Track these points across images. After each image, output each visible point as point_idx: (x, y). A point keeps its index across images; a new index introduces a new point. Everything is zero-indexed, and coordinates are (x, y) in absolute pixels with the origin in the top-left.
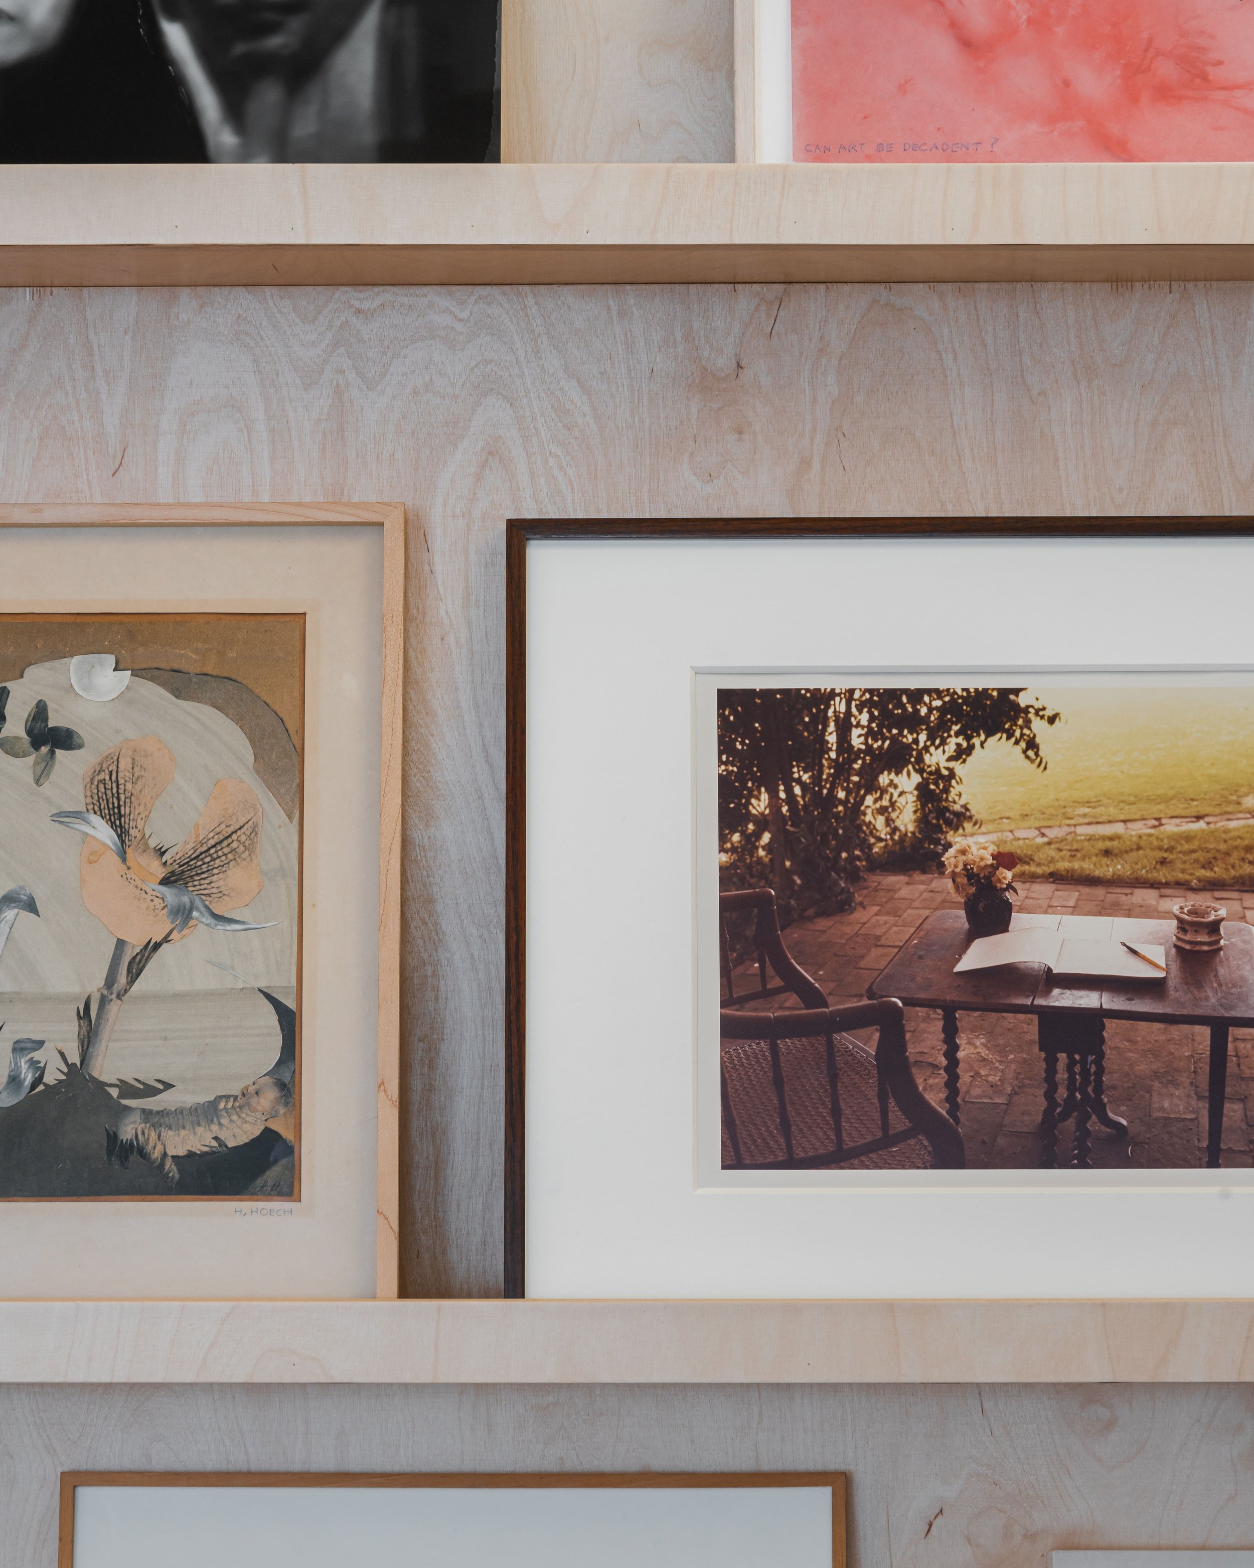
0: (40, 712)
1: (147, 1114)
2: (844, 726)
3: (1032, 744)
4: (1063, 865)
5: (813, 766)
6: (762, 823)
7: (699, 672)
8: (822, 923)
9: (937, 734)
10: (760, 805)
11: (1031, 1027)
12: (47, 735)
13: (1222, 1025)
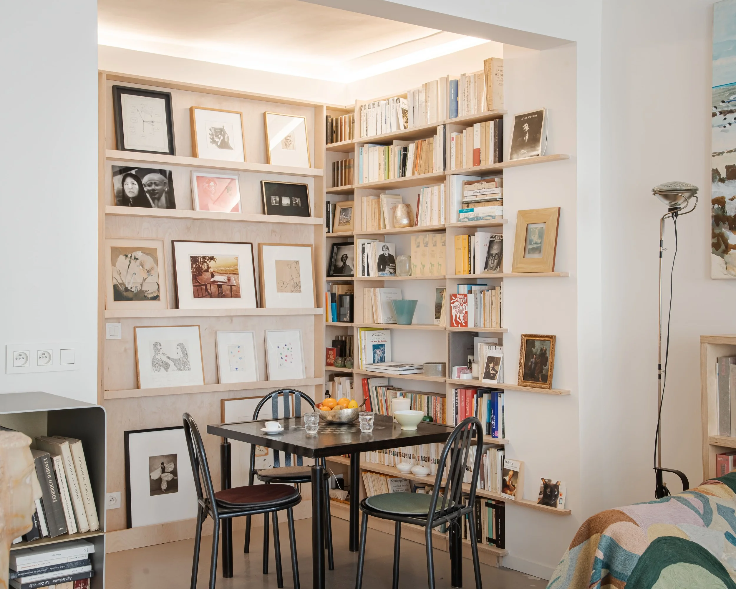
0: (135, 256)
1: (147, 293)
2: (200, 259)
3: (215, 261)
4: (218, 272)
5: (198, 263)
6: (195, 268)
7: (189, 254)
8: (200, 277)
9: (208, 260)
11: (217, 286)
12: (136, 259)
13: (231, 286)
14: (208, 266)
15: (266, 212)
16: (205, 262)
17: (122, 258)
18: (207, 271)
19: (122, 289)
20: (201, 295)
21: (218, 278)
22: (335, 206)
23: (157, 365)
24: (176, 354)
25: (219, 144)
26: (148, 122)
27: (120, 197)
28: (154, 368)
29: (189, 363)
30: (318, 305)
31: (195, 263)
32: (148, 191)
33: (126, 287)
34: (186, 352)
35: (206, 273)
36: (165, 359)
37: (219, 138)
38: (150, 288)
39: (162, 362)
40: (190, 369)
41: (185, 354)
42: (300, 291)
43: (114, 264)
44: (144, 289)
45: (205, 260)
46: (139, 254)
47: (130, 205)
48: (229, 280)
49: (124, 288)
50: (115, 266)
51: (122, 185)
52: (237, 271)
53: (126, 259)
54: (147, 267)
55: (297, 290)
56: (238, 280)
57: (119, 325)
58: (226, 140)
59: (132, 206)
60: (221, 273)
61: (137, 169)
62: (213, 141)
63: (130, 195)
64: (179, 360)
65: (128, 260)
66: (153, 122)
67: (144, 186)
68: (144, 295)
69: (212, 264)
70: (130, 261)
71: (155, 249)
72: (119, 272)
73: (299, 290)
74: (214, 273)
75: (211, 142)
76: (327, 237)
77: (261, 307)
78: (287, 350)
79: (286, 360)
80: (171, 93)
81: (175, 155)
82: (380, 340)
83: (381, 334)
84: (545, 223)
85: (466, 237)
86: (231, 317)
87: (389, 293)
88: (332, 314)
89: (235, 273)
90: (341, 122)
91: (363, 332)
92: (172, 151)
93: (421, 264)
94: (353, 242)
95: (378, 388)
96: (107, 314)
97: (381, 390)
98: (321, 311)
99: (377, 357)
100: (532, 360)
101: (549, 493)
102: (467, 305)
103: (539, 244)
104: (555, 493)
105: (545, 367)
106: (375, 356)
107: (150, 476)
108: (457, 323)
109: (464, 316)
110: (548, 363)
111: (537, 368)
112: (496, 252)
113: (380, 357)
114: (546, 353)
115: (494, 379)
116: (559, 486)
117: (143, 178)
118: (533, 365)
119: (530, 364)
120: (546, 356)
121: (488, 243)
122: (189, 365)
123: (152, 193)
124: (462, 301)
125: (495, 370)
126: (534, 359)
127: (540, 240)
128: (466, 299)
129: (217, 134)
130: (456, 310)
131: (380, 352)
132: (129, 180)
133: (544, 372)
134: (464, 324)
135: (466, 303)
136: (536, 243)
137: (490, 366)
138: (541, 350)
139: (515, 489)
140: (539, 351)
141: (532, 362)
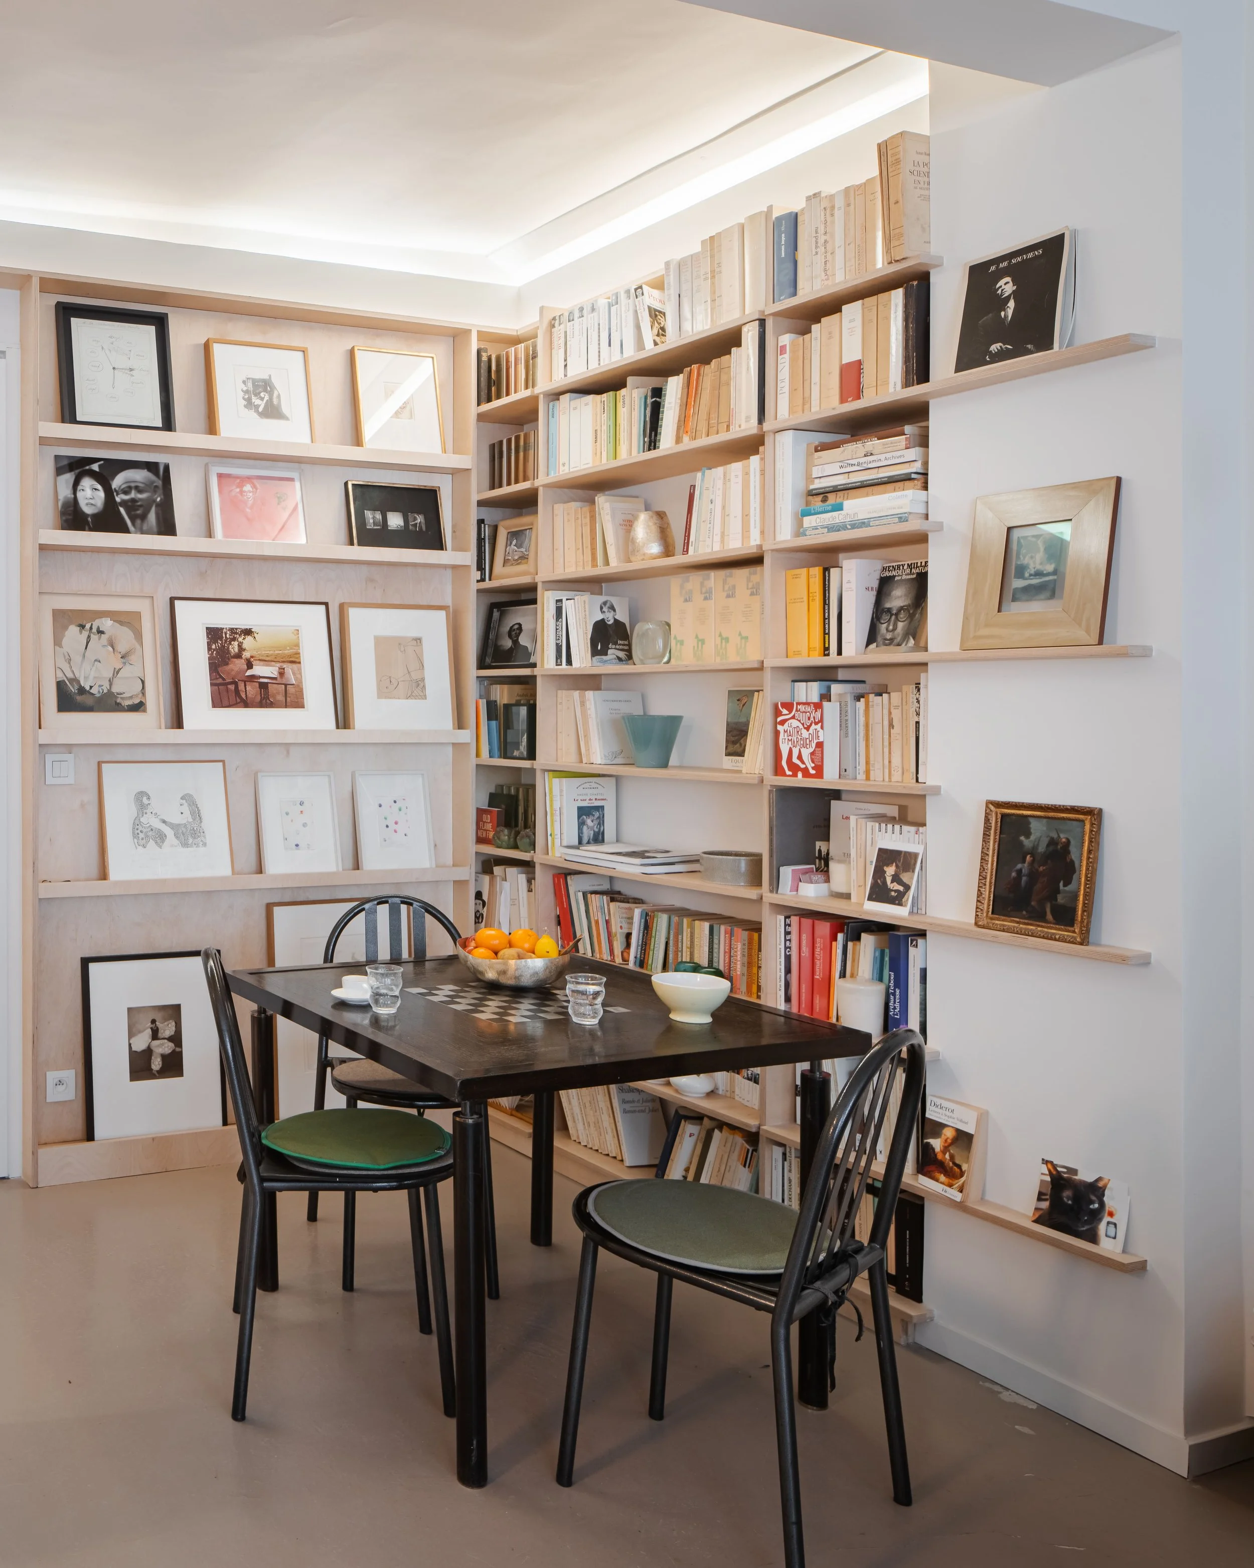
0: (98, 628)
1: (121, 698)
2: (226, 634)
3: (255, 638)
4: (261, 658)
5: (221, 640)
6: (214, 650)
7: (203, 624)
8: (225, 667)
9: (240, 636)
11: (257, 685)
12: (100, 632)
13: (286, 685)
14: (240, 646)
15: (355, 541)
16: (234, 639)
17: (73, 630)
18: (238, 656)
19: (73, 689)
20: (226, 702)
21: (260, 670)
22: (495, 529)
23: (141, 836)
24: (178, 814)
25: (261, 409)
26: (123, 369)
27: (69, 514)
28: (136, 840)
29: (204, 832)
30: (460, 724)
31: (215, 642)
32: (124, 503)
33: (81, 686)
34: (199, 811)
35: (237, 661)
36: (157, 824)
37: (262, 399)
38: (126, 688)
39: (152, 830)
40: (205, 844)
41: (196, 814)
42: (424, 697)
43: (58, 642)
44: (115, 690)
45: (236, 636)
46: (107, 624)
47: (87, 528)
48: (282, 673)
49: (76, 687)
50: (60, 646)
51: (72, 492)
52: (297, 656)
53: (81, 632)
54: (122, 648)
55: (417, 694)
56: (301, 674)
57: (69, 757)
58: (275, 401)
59: (91, 530)
60: (265, 661)
61: (102, 462)
62: (249, 404)
63: (88, 510)
64: (185, 825)
65: (85, 634)
66: (131, 370)
67: (115, 494)
68: (116, 702)
69: (248, 642)
70: (89, 637)
71: (137, 615)
72: (67, 657)
73: (422, 694)
74: (252, 659)
75: (245, 406)
76: (479, 591)
77: (345, 728)
78: (398, 811)
79: (396, 831)
80: (167, 314)
81: (175, 431)
82: (593, 797)
83: (596, 786)
84: (1071, 520)
85: (817, 571)
86: (287, 746)
87: (614, 701)
88: (490, 743)
89: (295, 660)
90: (507, 361)
91: (556, 781)
92: (168, 424)
93: (697, 637)
94: (536, 599)
95: (589, 895)
96: (44, 737)
97: (595, 900)
98: (466, 736)
99: (587, 834)
100: (1019, 866)
101: (1070, 1202)
102: (822, 728)
103: (1048, 574)
104: (1091, 1207)
105: (1065, 885)
106: (582, 830)
107: (130, 1045)
108: (794, 768)
109: (812, 754)
110: (1075, 877)
111: (1037, 887)
112: (902, 605)
113: (592, 832)
114: (1069, 852)
115: (900, 904)
116: (1104, 1190)
117: (113, 479)
118: (1024, 879)
119: (1014, 874)
120: (1068, 860)
121: (875, 584)
122: (205, 837)
123: (131, 506)
124: (809, 719)
125: (900, 882)
126: (1026, 865)
127: (1051, 564)
128: (818, 714)
129: (258, 391)
130: (790, 738)
131: (592, 821)
132: (87, 483)
133: (1061, 899)
134: (813, 772)
135: (820, 724)
136: (1038, 574)
137: (885, 872)
138: (1052, 842)
139: (962, 1176)
140: (1045, 845)
141: (1019, 872)
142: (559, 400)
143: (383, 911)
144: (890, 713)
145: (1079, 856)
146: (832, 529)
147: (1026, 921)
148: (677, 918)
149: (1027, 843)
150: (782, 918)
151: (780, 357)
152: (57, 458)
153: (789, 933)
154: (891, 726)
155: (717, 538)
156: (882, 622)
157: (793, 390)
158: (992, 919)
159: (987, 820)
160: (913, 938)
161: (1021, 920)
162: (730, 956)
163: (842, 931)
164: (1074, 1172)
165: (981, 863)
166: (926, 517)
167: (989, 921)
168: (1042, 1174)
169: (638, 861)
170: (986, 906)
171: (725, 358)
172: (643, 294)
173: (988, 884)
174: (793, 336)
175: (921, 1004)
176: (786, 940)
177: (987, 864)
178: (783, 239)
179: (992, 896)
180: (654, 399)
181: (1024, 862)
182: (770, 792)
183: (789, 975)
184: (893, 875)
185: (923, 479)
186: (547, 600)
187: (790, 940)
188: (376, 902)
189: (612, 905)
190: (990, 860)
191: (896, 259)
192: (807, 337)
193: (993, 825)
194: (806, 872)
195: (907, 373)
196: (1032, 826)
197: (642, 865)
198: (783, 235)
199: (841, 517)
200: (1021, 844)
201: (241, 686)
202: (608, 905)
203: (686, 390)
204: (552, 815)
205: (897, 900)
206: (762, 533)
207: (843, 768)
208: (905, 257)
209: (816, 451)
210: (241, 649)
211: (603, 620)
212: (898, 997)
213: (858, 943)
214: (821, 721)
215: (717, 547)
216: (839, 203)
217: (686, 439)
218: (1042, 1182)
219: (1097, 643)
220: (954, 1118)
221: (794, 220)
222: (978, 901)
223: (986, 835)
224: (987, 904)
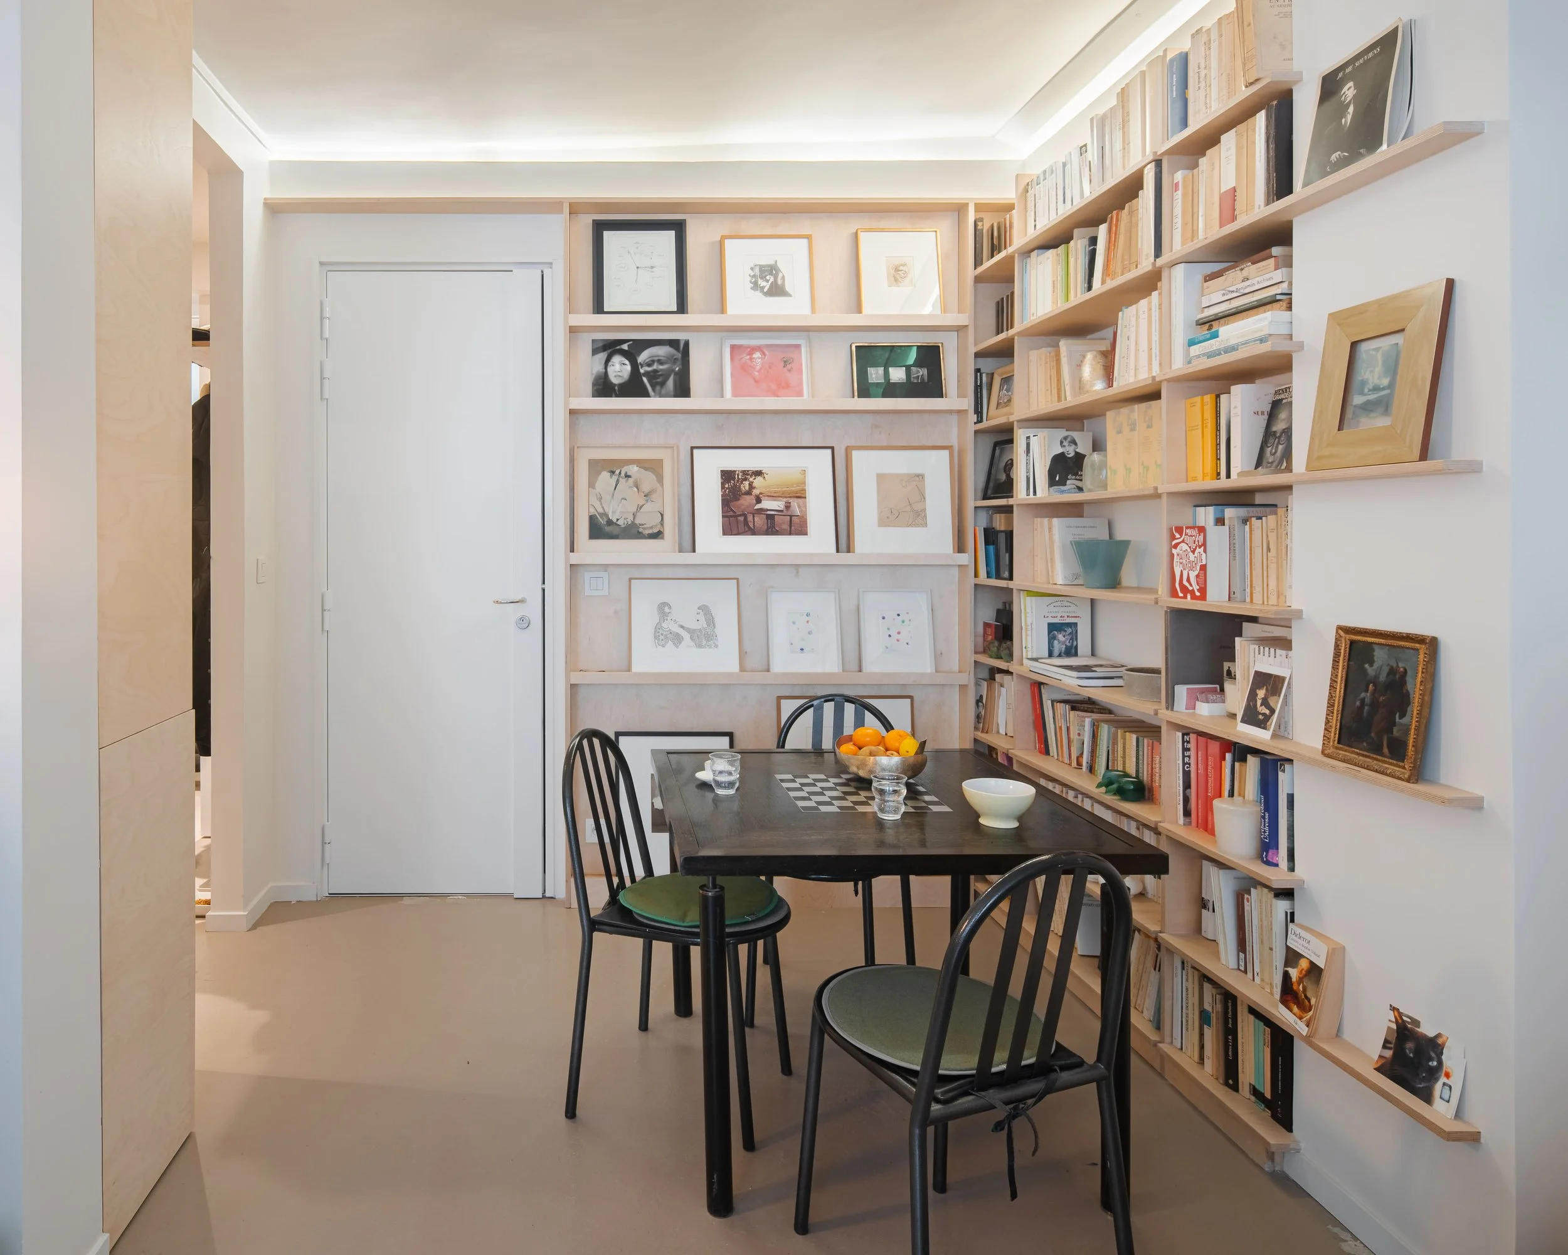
0: (626, 473)
1: (643, 528)
2: (738, 475)
3: (764, 478)
4: (769, 494)
5: (734, 480)
6: (727, 488)
8: (736, 502)
9: (751, 476)
10: (727, 486)
11: (765, 516)
12: (627, 476)
13: (791, 516)
14: (751, 485)
15: (856, 394)
16: (746, 479)
17: (605, 475)
18: (749, 493)
19: (603, 521)
20: (735, 531)
21: (767, 504)
22: (991, 376)
23: (662, 637)
24: (696, 622)
25: (765, 290)
26: (644, 268)
27: (600, 385)
28: (657, 641)
29: (717, 637)
30: (960, 548)
31: (729, 482)
32: (647, 374)
33: (609, 519)
34: (713, 619)
35: (748, 497)
36: (676, 629)
37: (767, 281)
38: (647, 520)
39: (671, 633)
40: (716, 646)
41: (711, 621)
42: (925, 525)
43: (592, 485)
44: (637, 522)
45: (748, 477)
46: (633, 470)
47: (613, 395)
48: (788, 507)
49: (606, 519)
50: (594, 488)
51: (604, 368)
52: (802, 492)
53: (611, 477)
54: (646, 488)
55: (918, 523)
56: (806, 506)
57: (605, 575)
58: (780, 282)
59: (617, 396)
60: (773, 496)
61: (631, 342)
62: (755, 286)
63: (615, 381)
64: (700, 630)
65: (615, 478)
66: (652, 267)
67: (640, 367)
68: (638, 531)
69: (758, 482)
70: (618, 480)
71: (660, 462)
72: (599, 496)
73: (922, 522)
74: (761, 496)
75: (751, 288)
76: (976, 432)
77: (849, 551)
78: (901, 623)
79: (898, 641)
80: (685, 220)
81: (687, 313)
82: (1065, 615)
83: (1069, 604)
84: (1403, 330)
85: (1209, 399)
86: (797, 567)
87: (1079, 527)
88: (987, 565)
89: (801, 495)
90: (1005, 227)
91: (1028, 599)
92: (682, 308)
93: (1125, 466)
94: (1013, 439)
95: (1055, 703)
96: (575, 558)
97: (1060, 707)
98: (965, 559)
99: (1057, 647)
100: (1363, 695)
101: (1411, 1055)
102: (1205, 551)
103: (1384, 389)
104: (1430, 1063)
105: (1401, 718)
106: (1052, 644)
107: (653, 803)
108: (1184, 589)
109: (1197, 576)
110: (1409, 709)
111: (1377, 718)
112: (1284, 428)
113: (1064, 646)
114: (1405, 683)
115: (1265, 728)
116: (1443, 1049)
117: (639, 354)
118: (1366, 708)
119: (1358, 703)
120: (1404, 691)
121: (1267, 408)
122: (717, 640)
123: (653, 376)
124: (1195, 541)
125: (1268, 706)
126: (1368, 694)
127: (1387, 377)
128: (1201, 538)
129: (764, 275)
130: (1181, 561)
131: (1064, 636)
132: (617, 360)
133: (1396, 732)
134: (1198, 594)
135: (1203, 548)
136: (1376, 389)
137: (1257, 695)
138: (1392, 671)
139: (1310, 1010)
140: (1386, 675)
141: (1363, 700)
142: (1030, 257)
143: (829, 708)
144: (1267, 536)
145: (1415, 688)
146: (1210, 355)
147: (1365, 753)
148: (1114, 728)
149: (1371, 671)
150: (1180, 734)
151: (1175, 194)
152: (594, 341)
153: (1189, 750)
154: (1269, 549)
155: (1132, 372)
156: (1269, 445)
157: (1184, 224)
158: (1337, 748)
159: (1337, 646)
160: (1281, 762)
161: (1361, 752)
162: (1152, 768)
163: (1229, 751)
164: (1416, 1023)
165: (1330, 690)
166: (1291, 337)
167: (1334, 750)
168: (1390, 1020)
169: (1075, 674)
170: (1332, 735)
171: (1134, 201)
172: (1086, 151)
173: (1335, 712)
174: (1186, 172)
175: (1288, 830)
176: (1184, 756)
177: (1335, 691)
178: (1175, 79)
179: (1338, 724)
180: (1092, 247)
181: (1367, 691)
182: (1166, 612)
183: (1188, 790)
184: (1263, 698)
185: (1286, 301)
186: (1020, 436)
187: (1189, 757)
188: (823, 700)
189: (1072, 713)
190: (1338, 688)
191: (1250, 82)
192: (1195, 171)
193: (1342, 651)
194: (1203, 691)
195: (1268, 194)
196: (1375, 653)
197: (1078, 678)
198: (1175, 76)
199: (1217, 343)
200: (1365, 672)
201: (750, 518)
202: (1069, 713)
203: (1108, 236)
204: (1026, 630)
205: (1262, 724)
206: (1160, 364)
207: (1232, 590)
208: (1257, 77)
209: (1206, 281)
210: (751, 487)
211: (1063, 454)
212: (1267, 820)
213: (1243, 764)
214: (1204, 544)
215: (1132, 380)
216: (1214, 35)
217: (1108, 281)
218: (1389, 1028)
219: (1418, 460)
220: (1309, 950)
221: (1184, 59)
222: (1326, 729)
223: (1335, 661)
224: (1334, 735)
